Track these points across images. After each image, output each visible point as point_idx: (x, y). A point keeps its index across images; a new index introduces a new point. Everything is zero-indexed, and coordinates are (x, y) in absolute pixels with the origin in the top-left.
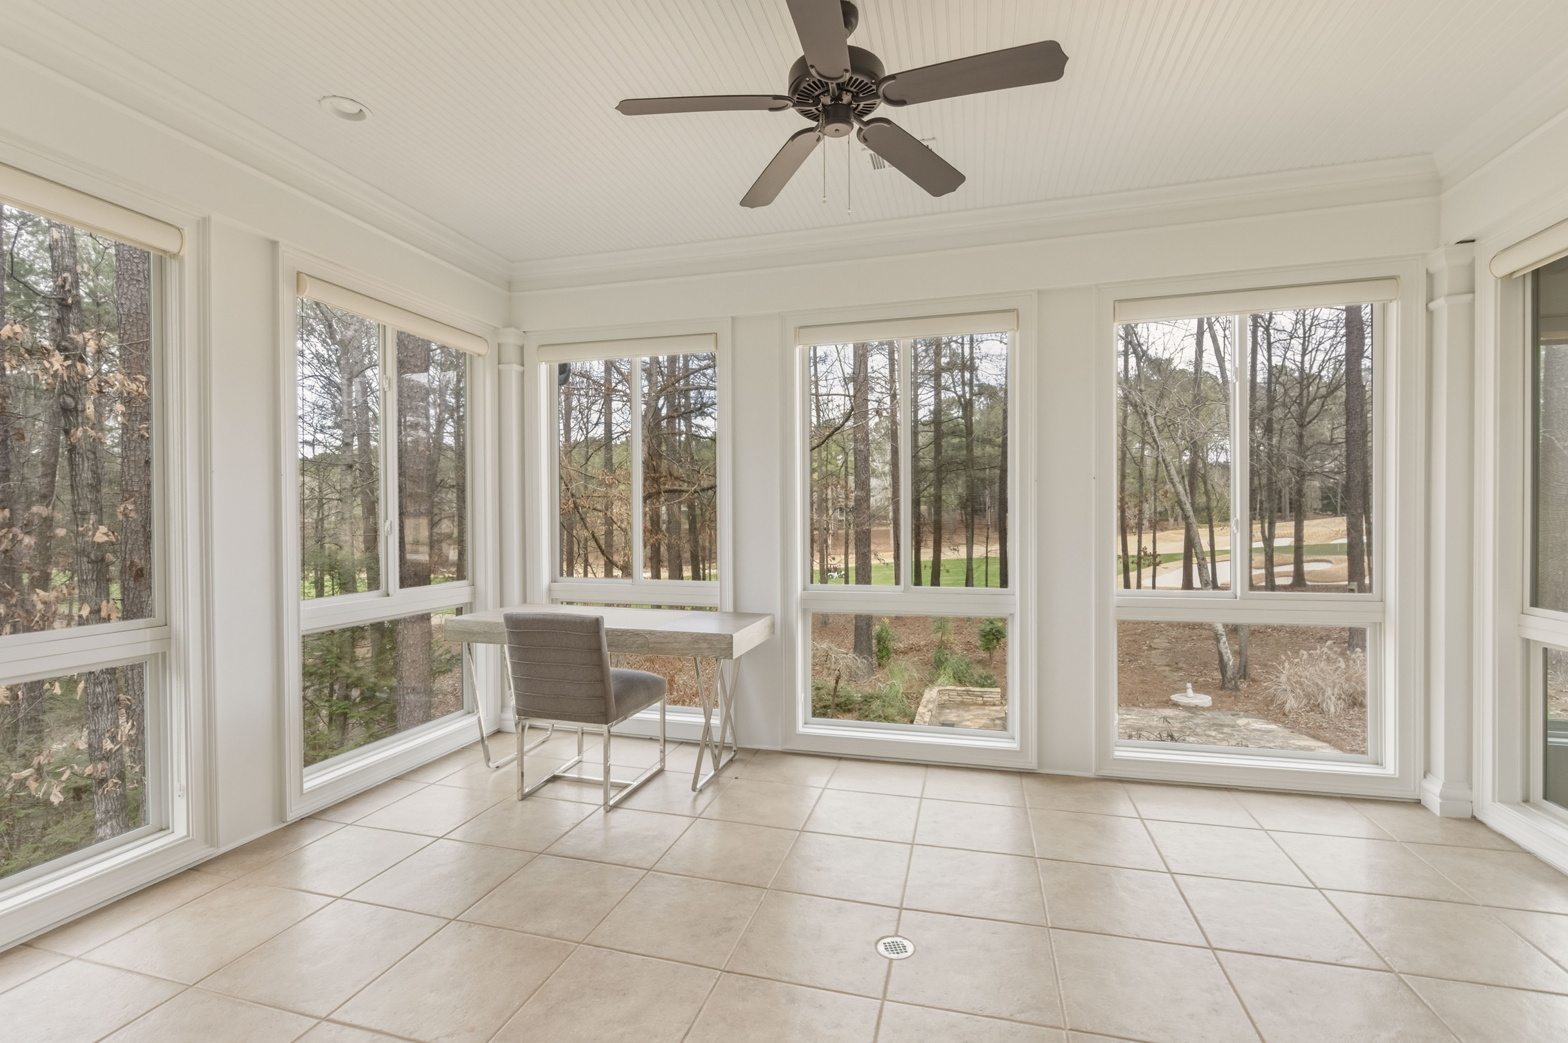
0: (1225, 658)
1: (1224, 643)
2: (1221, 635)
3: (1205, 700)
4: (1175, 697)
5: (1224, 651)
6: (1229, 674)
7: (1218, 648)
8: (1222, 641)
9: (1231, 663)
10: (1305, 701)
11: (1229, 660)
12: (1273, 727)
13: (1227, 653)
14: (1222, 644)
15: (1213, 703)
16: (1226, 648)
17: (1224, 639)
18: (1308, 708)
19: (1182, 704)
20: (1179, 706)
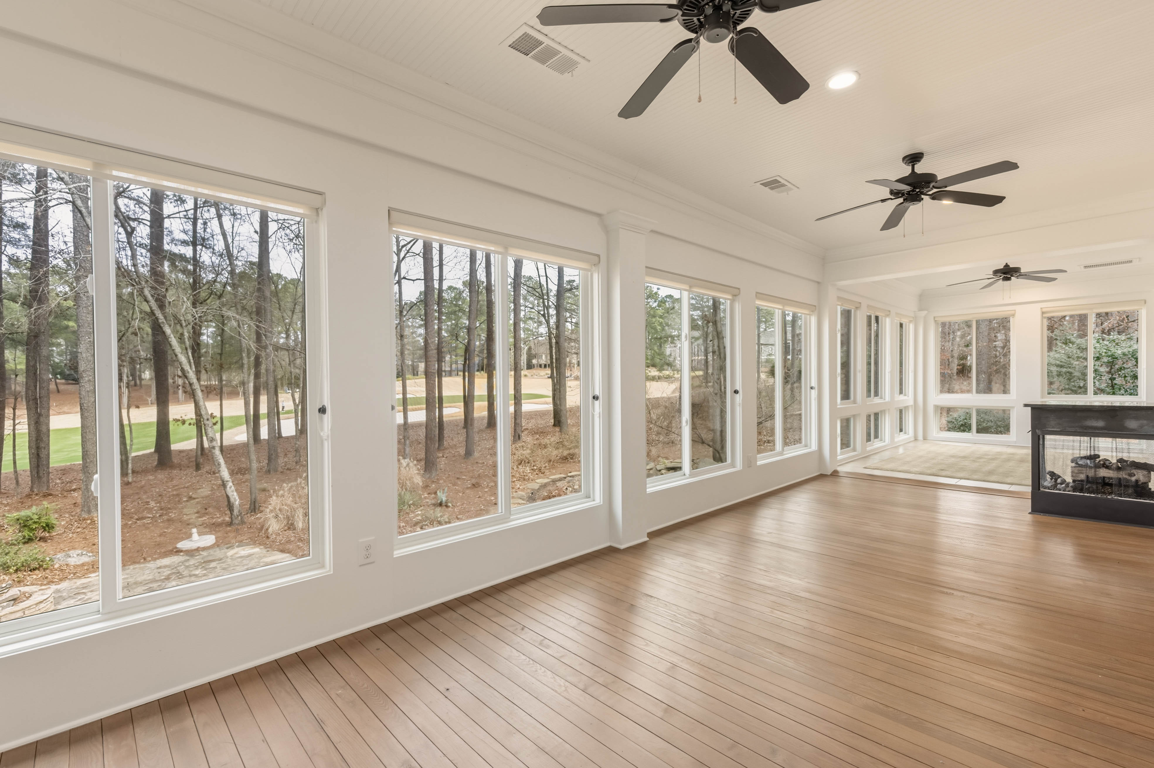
0: (232, 500)
1: (230, 488)
2: (227, 481)
3: (210, 539)
4: (181, 545)
5: (230, 494)
6: (236, 512)
7: (226, 492)
8: (228, 487)
9: (237, 503)
10: (285, 522)
11: (235, 500)
12: (257, 550)
13: (233, 495)
14: (228, 488)
15: (217, 541)
16: (233, 491)
17: (230, 484)
18: (286, 528)
19: (184, 549)
20: (181, 551)
